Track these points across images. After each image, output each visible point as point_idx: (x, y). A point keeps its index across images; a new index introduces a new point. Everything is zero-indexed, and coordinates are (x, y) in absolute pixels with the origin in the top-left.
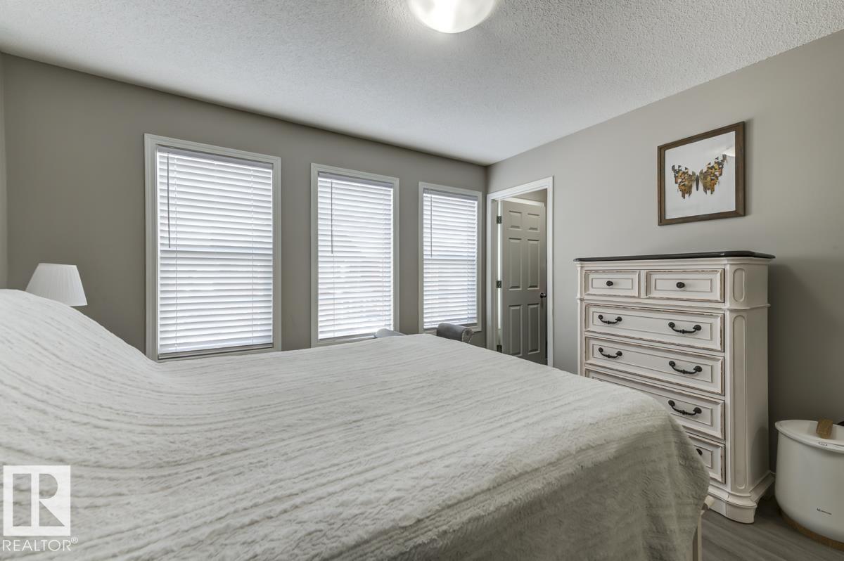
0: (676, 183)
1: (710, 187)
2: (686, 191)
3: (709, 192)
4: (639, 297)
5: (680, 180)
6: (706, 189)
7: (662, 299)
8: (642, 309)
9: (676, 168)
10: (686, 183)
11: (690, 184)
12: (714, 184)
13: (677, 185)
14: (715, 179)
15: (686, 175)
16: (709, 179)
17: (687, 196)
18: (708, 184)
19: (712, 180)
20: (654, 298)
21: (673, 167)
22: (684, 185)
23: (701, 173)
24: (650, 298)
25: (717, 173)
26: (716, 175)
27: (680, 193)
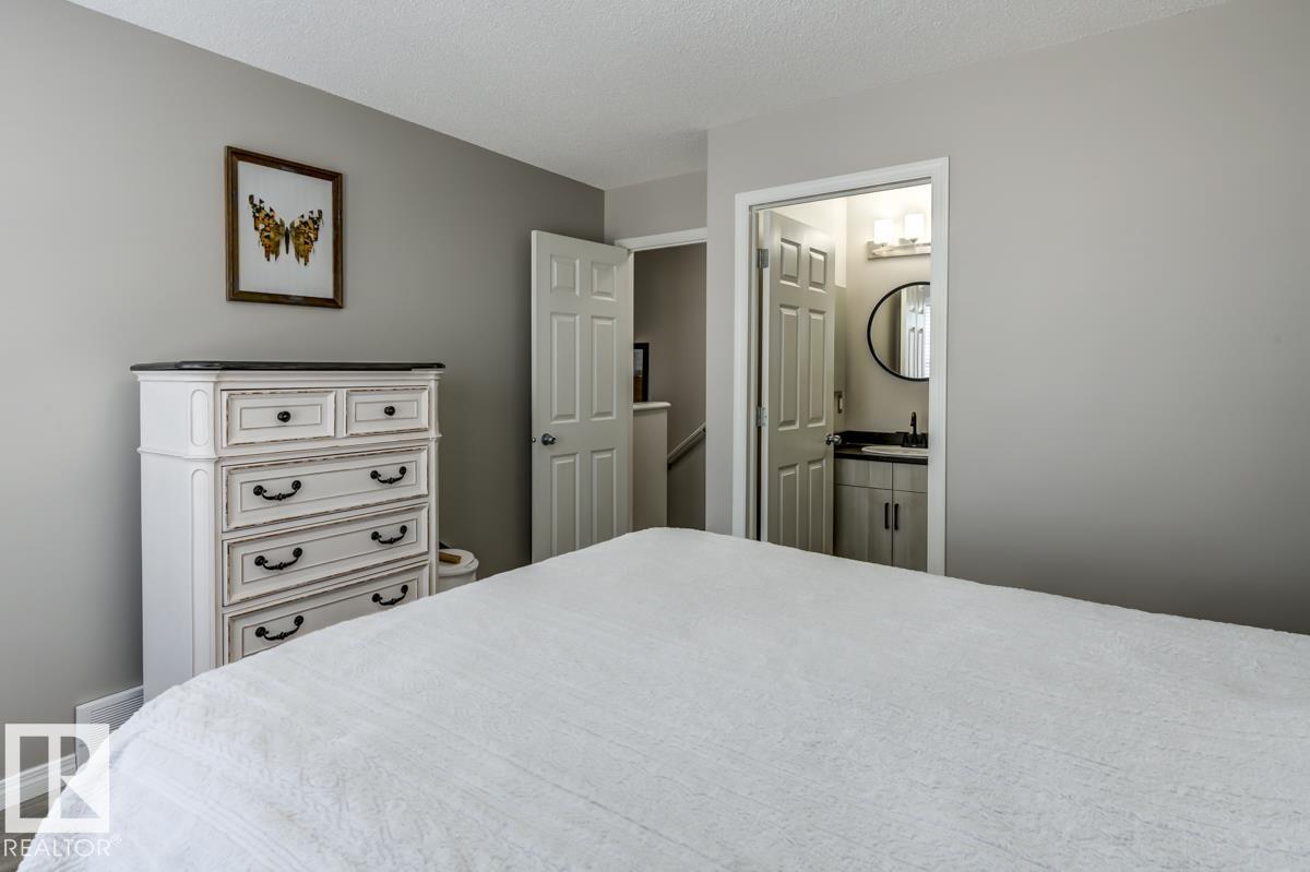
0: (256, 228)
1: (303, 255)
2: (271, 250)
3: (302, 260)
4: (335, 438)
5: (261, 226)
6: (298, 254)
7: (368, 435)
8: (340, 457)
9: (256, 202)
10: (272, 235)
11: (277, 239)
12: (309, 251)
13: (258, 234)
14: (310, 242)
15: (271, 221)
16: (302, 240)
17: (272, 257)
18: (302, 248)
19: (306, 243)
20: (357, 435)
21: (251, 197)
22: (268, 237)
23: (292, 225)
24: (352, 436)
25: (312, 235)
26: (309, 237)
27: (263, 250)
